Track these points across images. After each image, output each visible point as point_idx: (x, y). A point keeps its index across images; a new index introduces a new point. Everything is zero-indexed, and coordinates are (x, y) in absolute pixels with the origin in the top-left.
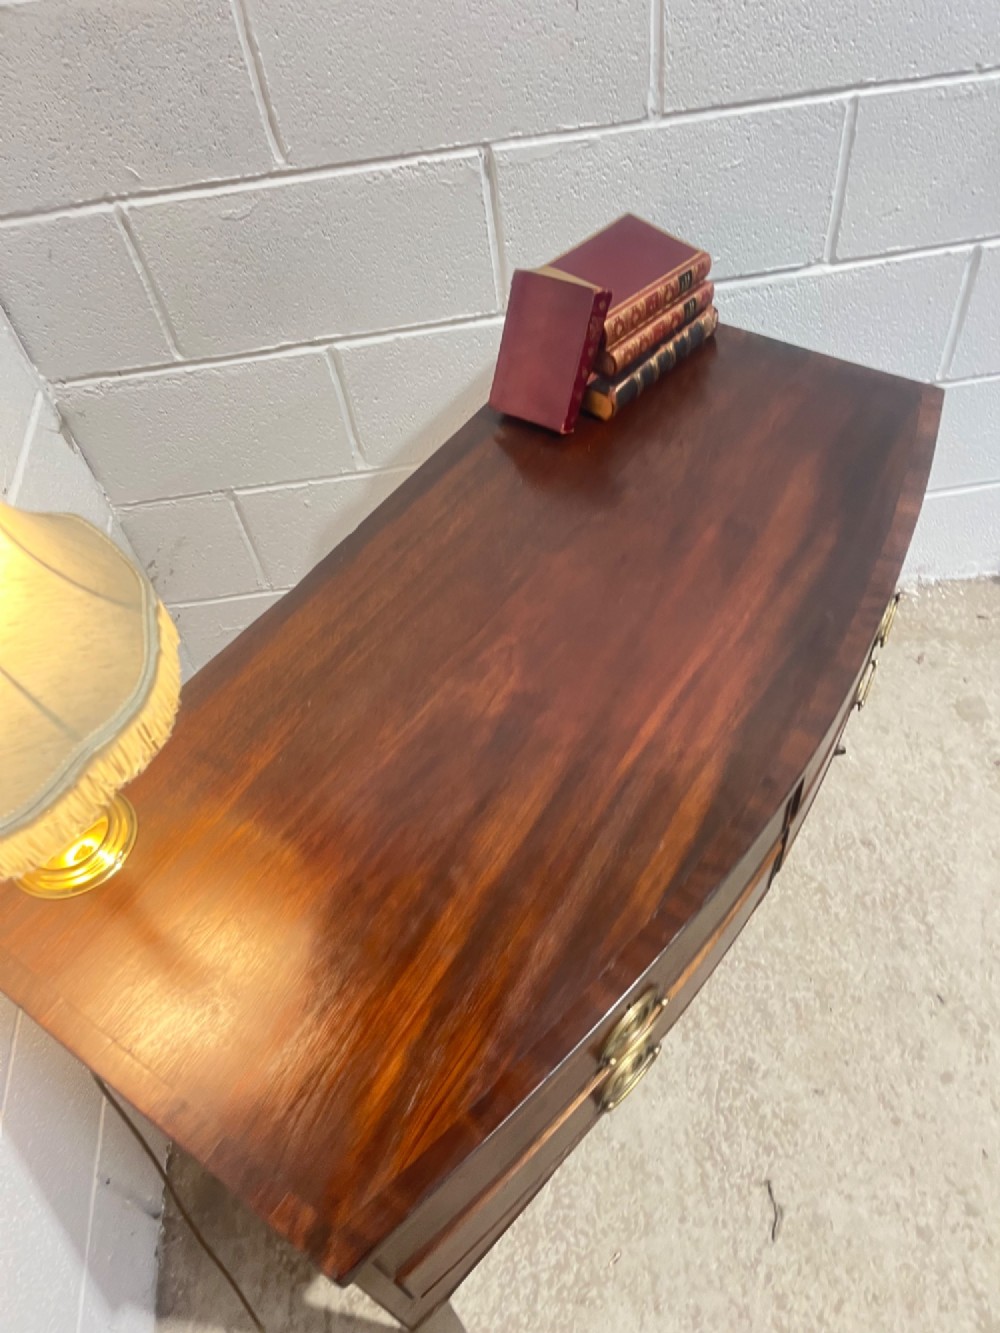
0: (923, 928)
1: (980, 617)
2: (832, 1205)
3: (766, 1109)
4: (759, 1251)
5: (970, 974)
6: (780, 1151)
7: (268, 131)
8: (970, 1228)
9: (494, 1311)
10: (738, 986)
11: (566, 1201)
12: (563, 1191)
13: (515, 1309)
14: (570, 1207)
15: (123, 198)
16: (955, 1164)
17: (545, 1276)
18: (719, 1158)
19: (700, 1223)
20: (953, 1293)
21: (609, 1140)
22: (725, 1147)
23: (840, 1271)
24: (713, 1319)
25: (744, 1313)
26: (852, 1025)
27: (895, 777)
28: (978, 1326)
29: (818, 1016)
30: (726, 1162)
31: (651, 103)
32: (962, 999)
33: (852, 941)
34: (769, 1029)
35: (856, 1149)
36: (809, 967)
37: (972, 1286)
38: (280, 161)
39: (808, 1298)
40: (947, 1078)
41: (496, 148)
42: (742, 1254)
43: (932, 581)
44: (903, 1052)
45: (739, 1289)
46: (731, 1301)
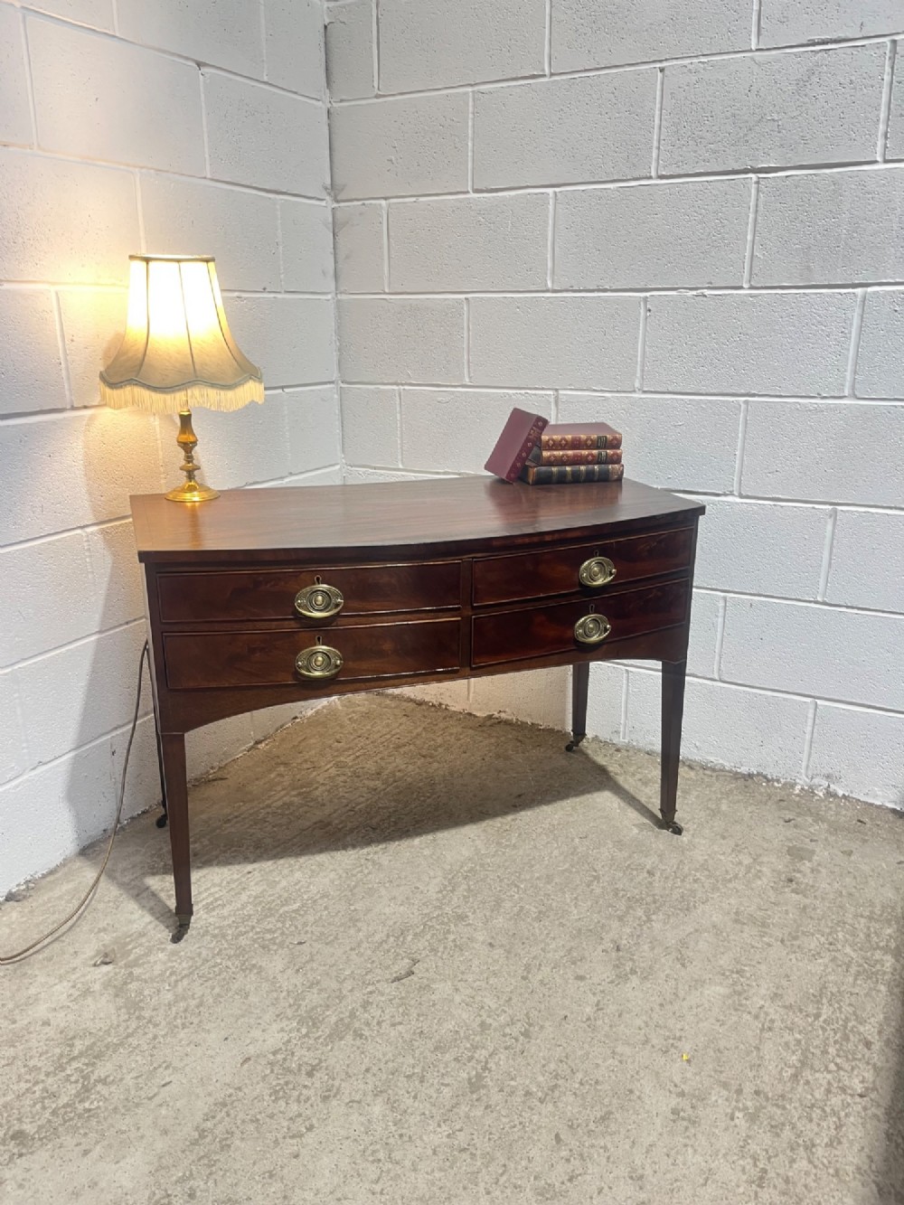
0: (644, 918)
1: (859, 821)
2: (443, 988)
3: (451, 937)
4: (378, 981)
5: (652, 949)
6: (439, 954)
7: (466, 366)
8: (517, 1040)
9: (218, 928)
10: (495, 888)
11: (302, 913)
12: (305, 909)
13: (229, 932)
14: (300, 915)
15: (402, 385)
16: (540, 1011)
17: (258, 930)
18: (401, 939)
19: (360, 955)
20: (470, 1059)
21: (352, 905)
22: (409, 938)
23: (414, 1012)
24: (321, 990)
25: (341, 998)
26: (545, 932)
27: (706, 857)
28: (470, 1079)
29: (529, 920)
30: (403, 943)
31: (637, 385)
32: (633, 955)
33: (589, 903)
34: (493, 911)
35: (485, 975)
36: (548, 900)
37: (487, 1062)
38: (467, 380)
39: (383, 1011)
40: (581, 978)
41: (561, 392)
42: (368, 977)
43: (840, 793)
44: (565, 956)
45: (350, 988)
46: (340, 989)
